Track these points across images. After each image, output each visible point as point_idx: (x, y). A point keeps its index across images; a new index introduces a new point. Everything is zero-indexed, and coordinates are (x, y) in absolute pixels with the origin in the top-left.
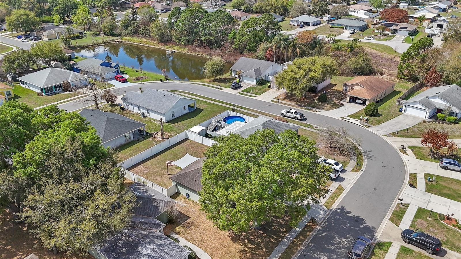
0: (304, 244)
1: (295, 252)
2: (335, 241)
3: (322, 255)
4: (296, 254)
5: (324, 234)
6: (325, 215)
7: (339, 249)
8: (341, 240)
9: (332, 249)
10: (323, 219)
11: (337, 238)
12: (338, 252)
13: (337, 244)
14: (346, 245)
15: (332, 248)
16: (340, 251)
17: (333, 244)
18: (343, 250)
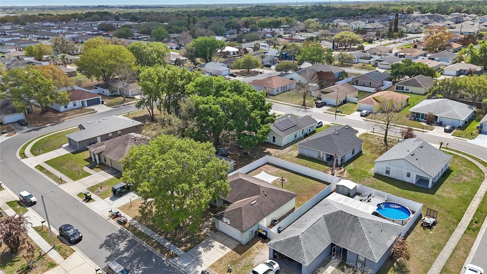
0: (148, 245)
1: (141, 239)
2: (141, 266)
3: (131, 254)
4: (140, 239)
5: (154, 260)
6: (179, 267)
7: (131, 265)
8: (141, 270)
9: (133, 261)
10: (175, 264)
11: (145, 267)
12: (128, 265)
13: (138, 266)
14: (134, 272)
15: (135, 262)
16: (129, 266)
17: (139, 263)
18: (129, 268)
